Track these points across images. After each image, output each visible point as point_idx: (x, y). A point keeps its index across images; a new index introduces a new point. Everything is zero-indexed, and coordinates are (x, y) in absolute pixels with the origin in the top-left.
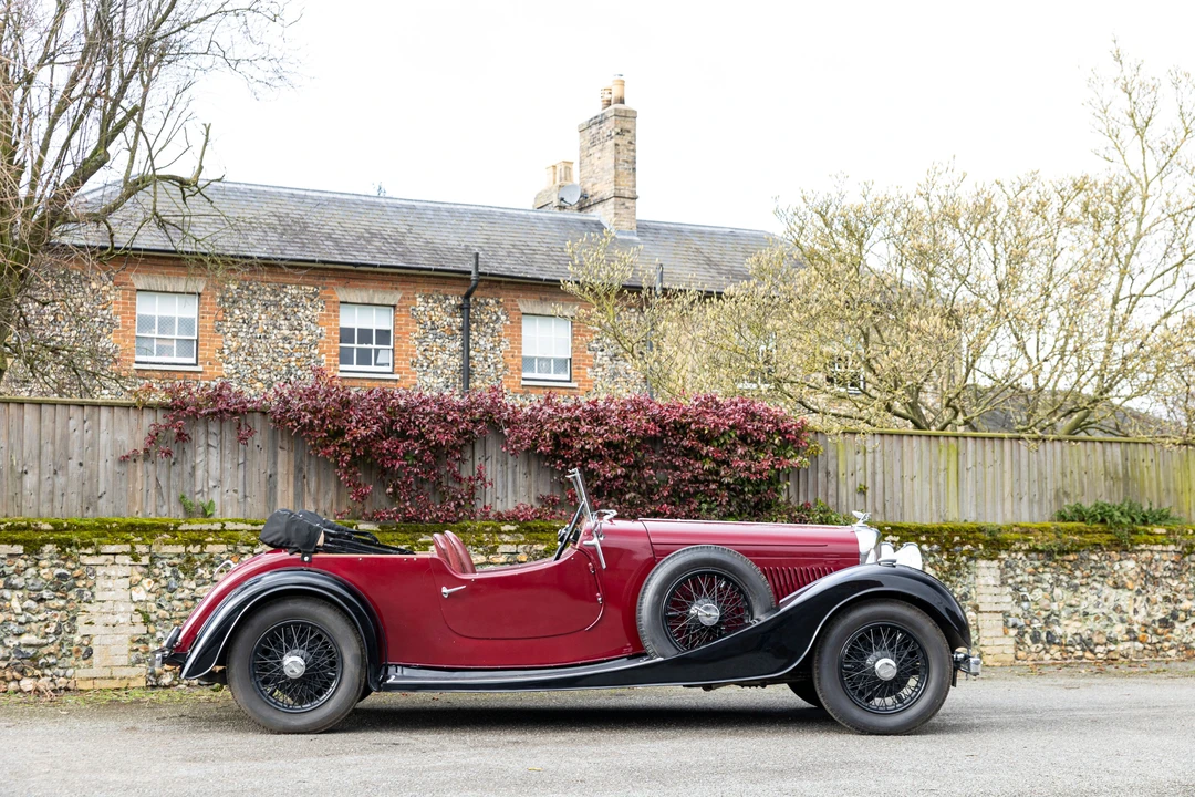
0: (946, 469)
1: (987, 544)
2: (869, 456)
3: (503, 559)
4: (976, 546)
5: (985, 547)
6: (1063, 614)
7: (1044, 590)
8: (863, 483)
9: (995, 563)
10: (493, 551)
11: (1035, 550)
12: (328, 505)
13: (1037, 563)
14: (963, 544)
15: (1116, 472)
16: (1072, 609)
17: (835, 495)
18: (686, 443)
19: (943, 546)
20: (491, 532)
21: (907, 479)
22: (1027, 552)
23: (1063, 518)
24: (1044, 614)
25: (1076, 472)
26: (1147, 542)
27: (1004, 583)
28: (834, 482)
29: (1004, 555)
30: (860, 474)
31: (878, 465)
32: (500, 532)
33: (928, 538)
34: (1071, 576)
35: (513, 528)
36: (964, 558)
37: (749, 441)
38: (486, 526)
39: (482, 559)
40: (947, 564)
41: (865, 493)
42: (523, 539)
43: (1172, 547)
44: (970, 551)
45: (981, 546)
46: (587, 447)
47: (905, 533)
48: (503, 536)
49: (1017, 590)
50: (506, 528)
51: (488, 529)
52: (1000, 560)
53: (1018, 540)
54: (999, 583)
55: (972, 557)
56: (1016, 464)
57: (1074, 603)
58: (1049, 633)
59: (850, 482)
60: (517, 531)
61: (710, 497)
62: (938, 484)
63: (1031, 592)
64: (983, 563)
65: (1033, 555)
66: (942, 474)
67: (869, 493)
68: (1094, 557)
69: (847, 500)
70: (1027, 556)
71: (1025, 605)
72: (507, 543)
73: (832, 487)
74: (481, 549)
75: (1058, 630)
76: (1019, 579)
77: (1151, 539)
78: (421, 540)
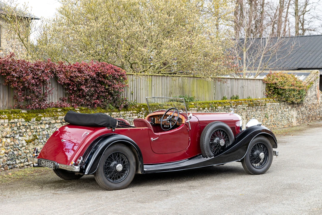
0: (149, 86)
2: (134, 82)
3: (59, 121)
8: (132, 91)
10: (57, 119)
12: (6, 103)
15: (181, 86)
17: (126, 95)
20: (55, 112)
21: (141, 89)
25: (173, 85)
26: (192, 108)
28: (126, 91)
30: (132, 88)
31: (136, 85)
32: (57, 112)
35: (60, 110)
37: (114, 78)
38: (54, 110)
39: (54, 121)
41: (132, 94)
42: (64, 114)
43: (196, 109)
47: (146, 107)
48: (58, 113)
50: (59, 110)
51: (54, 111)
56: (162, 83)
59: (130, 91)
60: (61, 111)
62: (147, 91)
66: (148, 87)
72: (60, 115)
73: (126, 93)
74: (54, 118)
77: (192, 106)
78: (39, 116)
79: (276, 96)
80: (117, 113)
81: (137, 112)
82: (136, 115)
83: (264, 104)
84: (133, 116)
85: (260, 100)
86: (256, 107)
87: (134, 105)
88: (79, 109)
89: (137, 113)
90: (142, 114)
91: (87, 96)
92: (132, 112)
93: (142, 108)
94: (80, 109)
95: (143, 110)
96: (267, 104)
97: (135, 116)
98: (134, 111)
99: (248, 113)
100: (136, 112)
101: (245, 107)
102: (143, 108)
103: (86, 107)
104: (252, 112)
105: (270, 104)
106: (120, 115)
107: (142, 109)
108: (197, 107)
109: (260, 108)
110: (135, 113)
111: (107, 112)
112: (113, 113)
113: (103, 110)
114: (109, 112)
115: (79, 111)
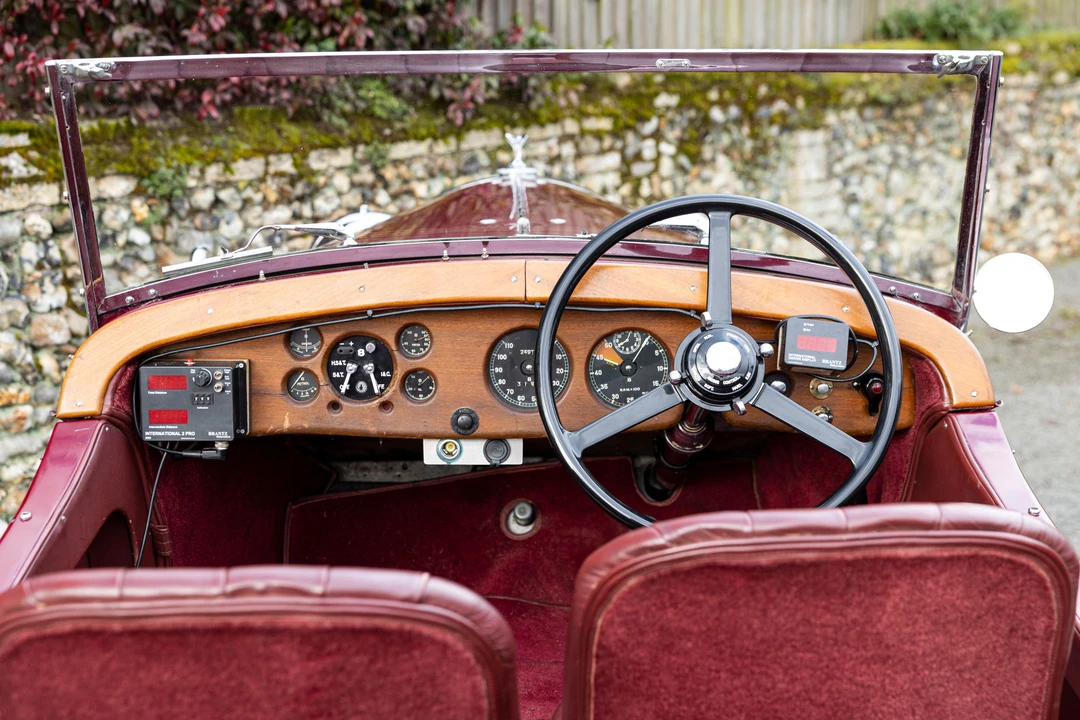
1: (810, 96)
4: (792, 103)
5: (808, 103)
6: (900, 219)
7: (877, 176)
9: (820, 136)
11: (874, 102)
13: (872, 128)
14: (770, 100)
16: (909, 209)
19: (743, 106)
22: (861, 107)
23: (887, 34)
24: (878, 222)
27: (831, 175)
29: (831, 118)
33: (721, 93)
34: (912, 146)
36: (774, 130)
40: (749, 145)
43: (1029, 77)
44: (783, 115)
45: (800, 103)
47: (689, 87)
49: (846, 183)
52: (826, 127)
53: (851, 86)
54: (822, 174)
55: (787, 127)
57: (913, 195)
58: (883, 258)
63: (861, 182)
64: (804, 137)
65: (869, 112)
68: (942, 107)
69: (569, 18)
70: (861, 114)
71: (854, 210)
75: (893, 249)
76: (848, 162)
80: (441, 148)
81: (615, 124)
82: (611, 149)
84: (579, 156)
87: (593, 83)
88: (23, 140)
89: (616, 134)
90: (657, 136)
91: (119, 25)
92: (571, 126)
93: (656, 94)
94: (32, 134)
95: (668, 108)
97: (602, 152)
98: (591, 124)
100: (605, 124)
102: (669, 92)
103: (109, 115)
106: (466, 157)
107: (663, 100)
108: (1035, 68)
110: (598, 135)
111: (334, 146)
112: (401, 150)
113: (293, 131)
114: (354, 143)
115: (23, 151)
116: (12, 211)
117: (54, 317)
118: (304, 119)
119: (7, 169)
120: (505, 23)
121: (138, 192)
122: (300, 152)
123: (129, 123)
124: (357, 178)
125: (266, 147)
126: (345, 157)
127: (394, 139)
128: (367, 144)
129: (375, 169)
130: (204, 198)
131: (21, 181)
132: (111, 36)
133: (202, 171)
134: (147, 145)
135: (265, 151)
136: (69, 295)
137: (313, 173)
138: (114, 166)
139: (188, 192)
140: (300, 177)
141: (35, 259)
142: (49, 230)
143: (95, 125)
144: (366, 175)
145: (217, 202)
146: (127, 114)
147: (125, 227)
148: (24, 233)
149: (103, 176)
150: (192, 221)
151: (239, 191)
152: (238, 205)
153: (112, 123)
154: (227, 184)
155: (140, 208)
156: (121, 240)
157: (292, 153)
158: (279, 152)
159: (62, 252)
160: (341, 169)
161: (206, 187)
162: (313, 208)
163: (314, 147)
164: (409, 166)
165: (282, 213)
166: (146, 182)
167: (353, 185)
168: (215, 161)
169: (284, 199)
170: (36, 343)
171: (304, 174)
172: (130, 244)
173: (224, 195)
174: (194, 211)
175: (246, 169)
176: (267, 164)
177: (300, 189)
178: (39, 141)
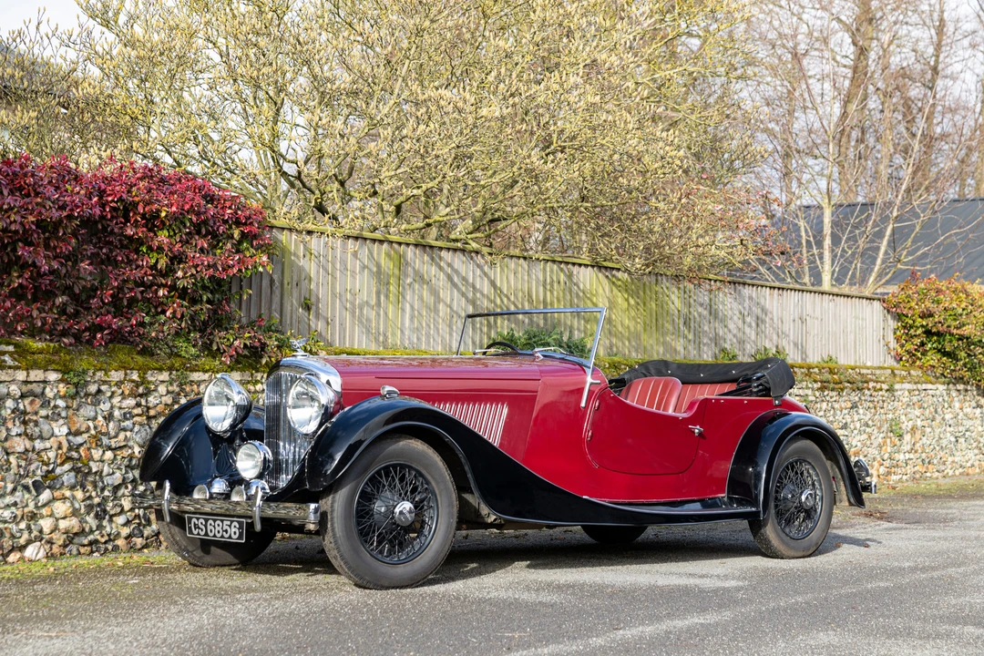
0: (390, 282)
2: (315, 262)
8: (308, 296)
15: (537, 295)
17: (279, 310)
18: (130, 232)
21: (352, 292)
28: (277, 292)
30: (305, 284)
31: (324, 274)
37: (204, 231)
41: (309, 310)
46: (13, 228)
59: (295, 294)
61: (156, 307)
66: (385, 287)
67: (314, 308)
69: (291, 317)
73: (276, 299)
79: (932, 359)
83: (885, 387)
85: (869, 372)
86: (853, 394)
88: (11, 348)
94: (16, 345)
96: (897, 386)
99: (822, 413)
101: (809, 392)
103: (51, 341)
104: (838, 412)
105: (907, 386)
109: (869, 399)
111: (160, 370)
112: (196, 376)
113: (140, 359)
114: (170, 369)
115: (11, 354)
116: (5, 381)
117: (18, 438)
118: (145, 354)
119: (4, 361)
120: (254, 316)
121: (62, 380)
122: (143, 370)
123: (60, 345)
124: (170, 388)
125: (126, 365)
126: (165, 376)
127: (193, 370)
128: (177, 371)
129: (181, 385)
130: (93, 388)
131: (10, 367)
132: (54, 301)
133: (94, 374)
134: (68, 357)
135: (124, 367)
136: (26, 429)
137: (149, 382)
138: (54, 366)
139: (87, 383)
140: (143, 383)
141: (13, 407)
142: (20, 394)
143: (44, 344)
144: (175, 388)
145: (99, 391)
146: (59, 341)
147: (55, 398)
148: (8, 394)
149: (47, 370)
150: (86, 400)
151: (110, 386)
152: (109, 394)
153: (52, 345)
154: (105, 382)
155: (62, 388)
156: (52, 405)
157: (139, 370)
158: (132, 369)
159: (25, 406)
160: (163, 382)
161: (95, 382)
162: (147, 401)
163: (149, 369)
164: (199, 386)
165: (131, 402)
166: (66, 376)
167: (168, 392)
168: (100, 369)
169: (133, 395)
170: (9, 451)
171: (144, 381)
172: (56, 407)
173: (103, 388)
174: (87, 395)
175: (116, 376)
176: (126, 374)
177: (141, 390)
178: (18, 350)
